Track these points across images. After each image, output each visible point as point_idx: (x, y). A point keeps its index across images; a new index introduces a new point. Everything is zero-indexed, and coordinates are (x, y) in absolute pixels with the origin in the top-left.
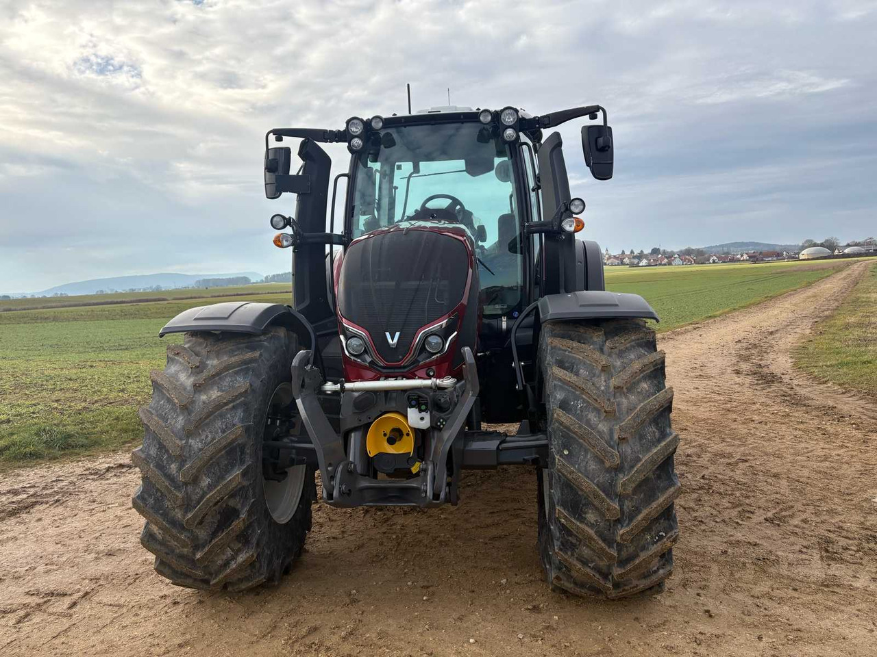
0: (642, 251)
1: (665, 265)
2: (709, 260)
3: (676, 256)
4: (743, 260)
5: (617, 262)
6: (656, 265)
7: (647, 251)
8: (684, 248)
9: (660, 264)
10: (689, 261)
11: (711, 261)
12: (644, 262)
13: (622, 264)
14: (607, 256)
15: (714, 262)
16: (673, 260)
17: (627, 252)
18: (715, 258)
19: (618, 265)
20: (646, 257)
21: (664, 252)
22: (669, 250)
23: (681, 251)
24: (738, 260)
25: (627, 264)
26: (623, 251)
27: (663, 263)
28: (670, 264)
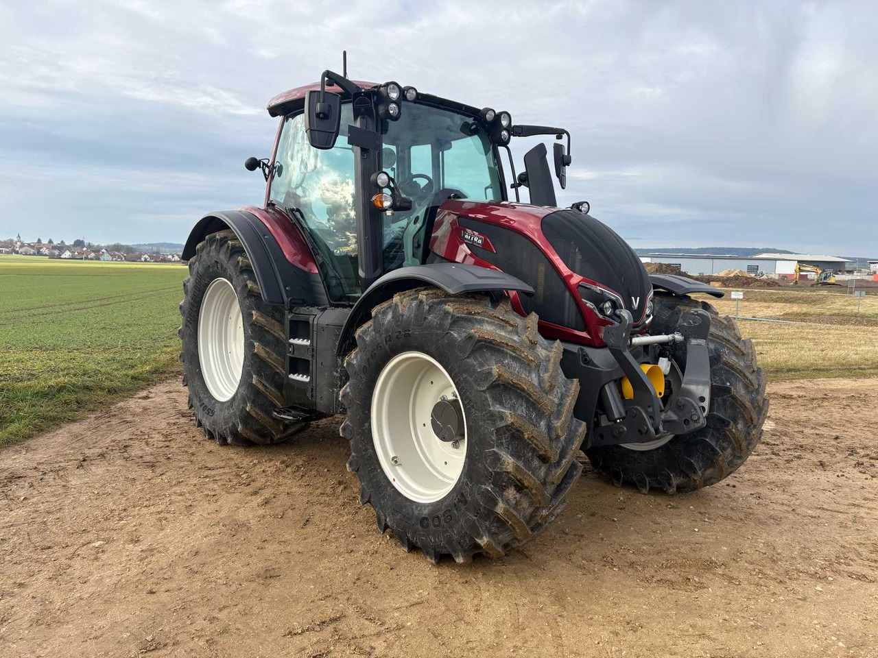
0: (62, 242)
1: (91, 259)
2: (140, 258)
3: (104, 250)
4: (175, 261)
5: (32, 251)
6: (82, 259)
7: (69, 242)
8: (112, 243)
9: (86, 258)
10: (119, 257)
11: (143, 259)
12: (67, 254)
13: (39, 254)
14: (19, 243)
15: (146, 261)
16: (102, 255)
17: (45, 241)
18: (147, 257)
19: (34, 254)
20: (68, 248)
21: (89, 246)
22: (96, 244)
23: (108, 246)
24: (170, 261)
25: (46, 255)
26: (39, 240)
27: (89, 257)
28: (98, 259)
